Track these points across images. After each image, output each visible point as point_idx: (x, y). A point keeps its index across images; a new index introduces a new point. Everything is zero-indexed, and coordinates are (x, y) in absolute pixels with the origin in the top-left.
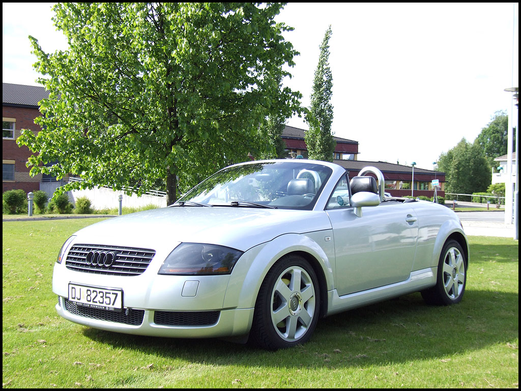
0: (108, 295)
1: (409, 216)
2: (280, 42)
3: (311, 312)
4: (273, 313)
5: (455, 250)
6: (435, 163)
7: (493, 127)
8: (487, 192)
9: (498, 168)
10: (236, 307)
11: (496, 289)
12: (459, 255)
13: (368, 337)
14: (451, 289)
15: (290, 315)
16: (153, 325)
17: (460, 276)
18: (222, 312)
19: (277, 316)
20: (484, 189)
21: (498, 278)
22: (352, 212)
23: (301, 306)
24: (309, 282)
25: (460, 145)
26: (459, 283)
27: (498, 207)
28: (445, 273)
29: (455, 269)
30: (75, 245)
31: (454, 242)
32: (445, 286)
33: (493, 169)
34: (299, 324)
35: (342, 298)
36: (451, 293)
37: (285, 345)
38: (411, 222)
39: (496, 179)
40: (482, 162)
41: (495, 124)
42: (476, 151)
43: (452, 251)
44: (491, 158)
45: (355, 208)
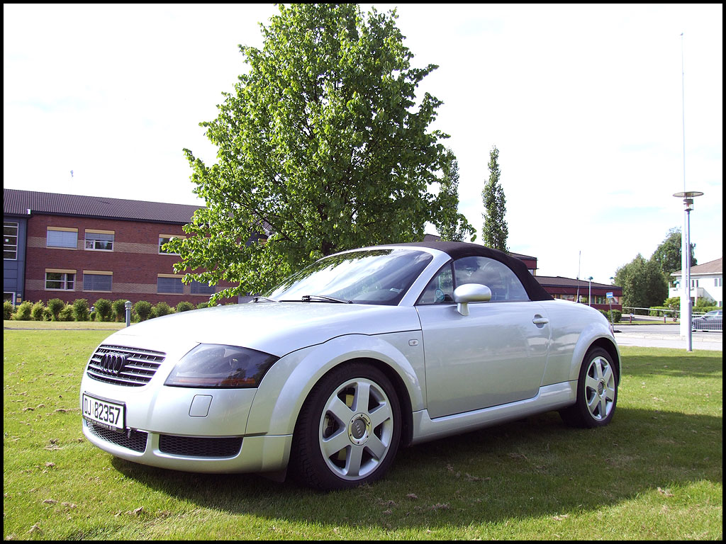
0: (112, 410)
1: (538, 316)
2: (432, 144)
3: (386, 440)
4: (322, 441)
5: (601, 360)
6: (612, 278)
7: (669, 244)
8: (664, 306)
9: (675, 282)
10: (266, 433)
11: (658, 408)
12: (608, 366)
13: (468, 475)
14: (597, 407)
15: (351, 444)
16: (158, 453)
17: (608, 392)
18: (244, 438)
19: (328, 446)
20: (661, 304)
21: (662, 394)
22: (455, 310)
23: (369, 431)
24: (383, 399)
25: (635, 262)
26: (607, 400)
27: (675, 321)
28: (588, 388)
29: (602, 383)
30: (102, 346)
31: (601, 351)
32: (588, 405)
33: (669, 284)
34: (367, 456)
35: (434, 421)
36: (596, 412)
37: (340, 485)
38: (540, 325)
39: (672, 293)
40: (659, 277)
41: (671, 241)
42: (652, 266)
43: (597, 361)
44: (668, 273)
45: (459, 304)
